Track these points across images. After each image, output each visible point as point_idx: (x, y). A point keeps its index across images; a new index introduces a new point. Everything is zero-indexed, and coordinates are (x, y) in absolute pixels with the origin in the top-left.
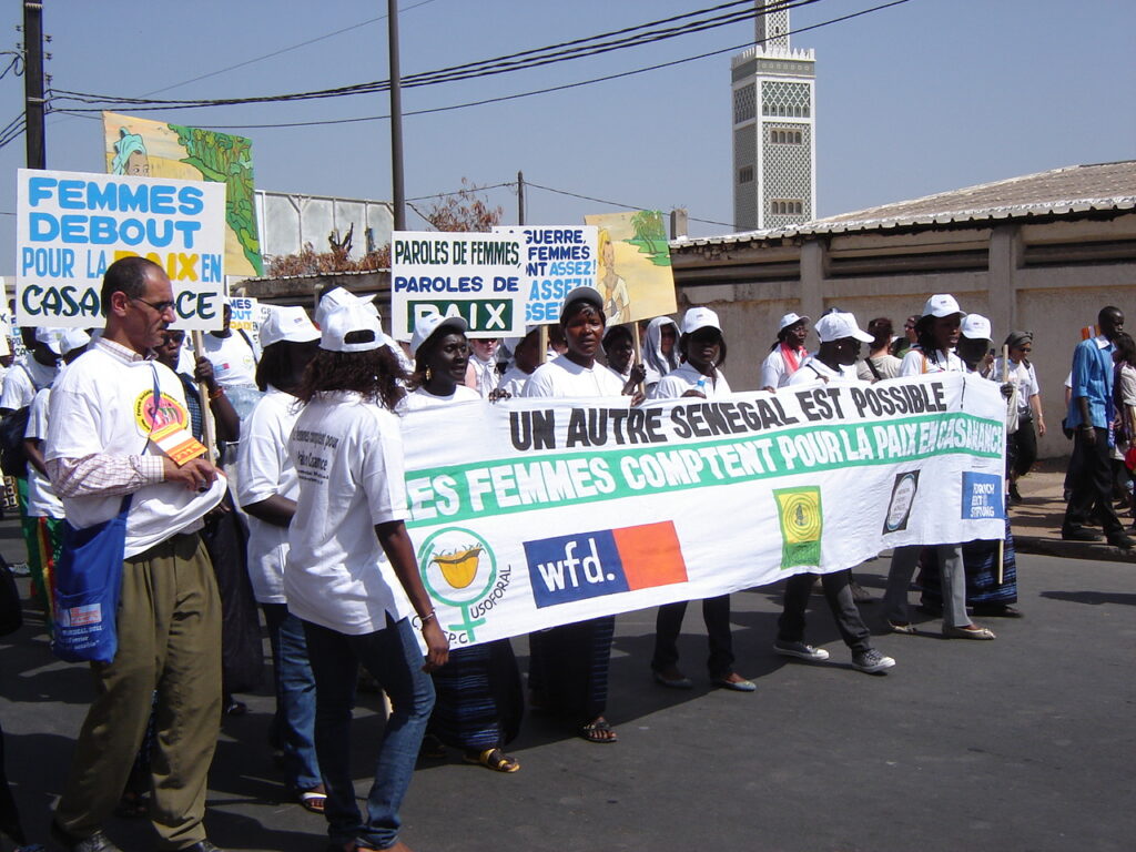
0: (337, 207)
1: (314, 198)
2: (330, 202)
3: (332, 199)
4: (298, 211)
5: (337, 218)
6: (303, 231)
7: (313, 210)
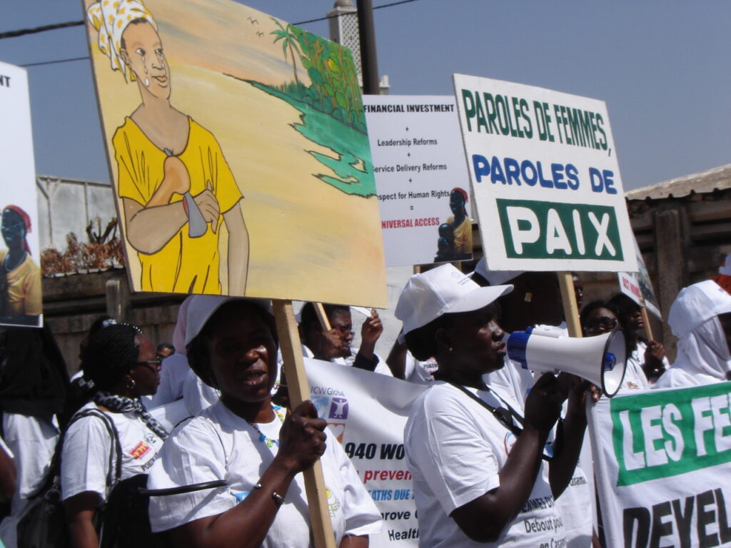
0: (89, 193)
1: (63, 181)
2: (81, 187)
3: (83, 183)
4: (47, 197)
5: (90, 206)
6: (53, 222)
7: (63, 196)
